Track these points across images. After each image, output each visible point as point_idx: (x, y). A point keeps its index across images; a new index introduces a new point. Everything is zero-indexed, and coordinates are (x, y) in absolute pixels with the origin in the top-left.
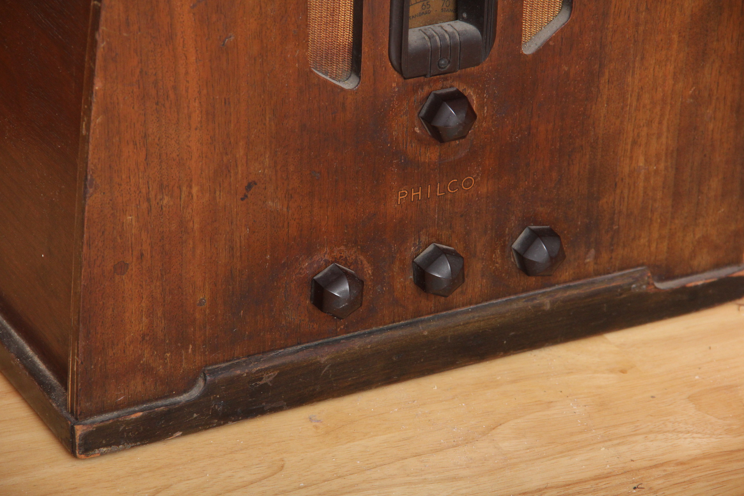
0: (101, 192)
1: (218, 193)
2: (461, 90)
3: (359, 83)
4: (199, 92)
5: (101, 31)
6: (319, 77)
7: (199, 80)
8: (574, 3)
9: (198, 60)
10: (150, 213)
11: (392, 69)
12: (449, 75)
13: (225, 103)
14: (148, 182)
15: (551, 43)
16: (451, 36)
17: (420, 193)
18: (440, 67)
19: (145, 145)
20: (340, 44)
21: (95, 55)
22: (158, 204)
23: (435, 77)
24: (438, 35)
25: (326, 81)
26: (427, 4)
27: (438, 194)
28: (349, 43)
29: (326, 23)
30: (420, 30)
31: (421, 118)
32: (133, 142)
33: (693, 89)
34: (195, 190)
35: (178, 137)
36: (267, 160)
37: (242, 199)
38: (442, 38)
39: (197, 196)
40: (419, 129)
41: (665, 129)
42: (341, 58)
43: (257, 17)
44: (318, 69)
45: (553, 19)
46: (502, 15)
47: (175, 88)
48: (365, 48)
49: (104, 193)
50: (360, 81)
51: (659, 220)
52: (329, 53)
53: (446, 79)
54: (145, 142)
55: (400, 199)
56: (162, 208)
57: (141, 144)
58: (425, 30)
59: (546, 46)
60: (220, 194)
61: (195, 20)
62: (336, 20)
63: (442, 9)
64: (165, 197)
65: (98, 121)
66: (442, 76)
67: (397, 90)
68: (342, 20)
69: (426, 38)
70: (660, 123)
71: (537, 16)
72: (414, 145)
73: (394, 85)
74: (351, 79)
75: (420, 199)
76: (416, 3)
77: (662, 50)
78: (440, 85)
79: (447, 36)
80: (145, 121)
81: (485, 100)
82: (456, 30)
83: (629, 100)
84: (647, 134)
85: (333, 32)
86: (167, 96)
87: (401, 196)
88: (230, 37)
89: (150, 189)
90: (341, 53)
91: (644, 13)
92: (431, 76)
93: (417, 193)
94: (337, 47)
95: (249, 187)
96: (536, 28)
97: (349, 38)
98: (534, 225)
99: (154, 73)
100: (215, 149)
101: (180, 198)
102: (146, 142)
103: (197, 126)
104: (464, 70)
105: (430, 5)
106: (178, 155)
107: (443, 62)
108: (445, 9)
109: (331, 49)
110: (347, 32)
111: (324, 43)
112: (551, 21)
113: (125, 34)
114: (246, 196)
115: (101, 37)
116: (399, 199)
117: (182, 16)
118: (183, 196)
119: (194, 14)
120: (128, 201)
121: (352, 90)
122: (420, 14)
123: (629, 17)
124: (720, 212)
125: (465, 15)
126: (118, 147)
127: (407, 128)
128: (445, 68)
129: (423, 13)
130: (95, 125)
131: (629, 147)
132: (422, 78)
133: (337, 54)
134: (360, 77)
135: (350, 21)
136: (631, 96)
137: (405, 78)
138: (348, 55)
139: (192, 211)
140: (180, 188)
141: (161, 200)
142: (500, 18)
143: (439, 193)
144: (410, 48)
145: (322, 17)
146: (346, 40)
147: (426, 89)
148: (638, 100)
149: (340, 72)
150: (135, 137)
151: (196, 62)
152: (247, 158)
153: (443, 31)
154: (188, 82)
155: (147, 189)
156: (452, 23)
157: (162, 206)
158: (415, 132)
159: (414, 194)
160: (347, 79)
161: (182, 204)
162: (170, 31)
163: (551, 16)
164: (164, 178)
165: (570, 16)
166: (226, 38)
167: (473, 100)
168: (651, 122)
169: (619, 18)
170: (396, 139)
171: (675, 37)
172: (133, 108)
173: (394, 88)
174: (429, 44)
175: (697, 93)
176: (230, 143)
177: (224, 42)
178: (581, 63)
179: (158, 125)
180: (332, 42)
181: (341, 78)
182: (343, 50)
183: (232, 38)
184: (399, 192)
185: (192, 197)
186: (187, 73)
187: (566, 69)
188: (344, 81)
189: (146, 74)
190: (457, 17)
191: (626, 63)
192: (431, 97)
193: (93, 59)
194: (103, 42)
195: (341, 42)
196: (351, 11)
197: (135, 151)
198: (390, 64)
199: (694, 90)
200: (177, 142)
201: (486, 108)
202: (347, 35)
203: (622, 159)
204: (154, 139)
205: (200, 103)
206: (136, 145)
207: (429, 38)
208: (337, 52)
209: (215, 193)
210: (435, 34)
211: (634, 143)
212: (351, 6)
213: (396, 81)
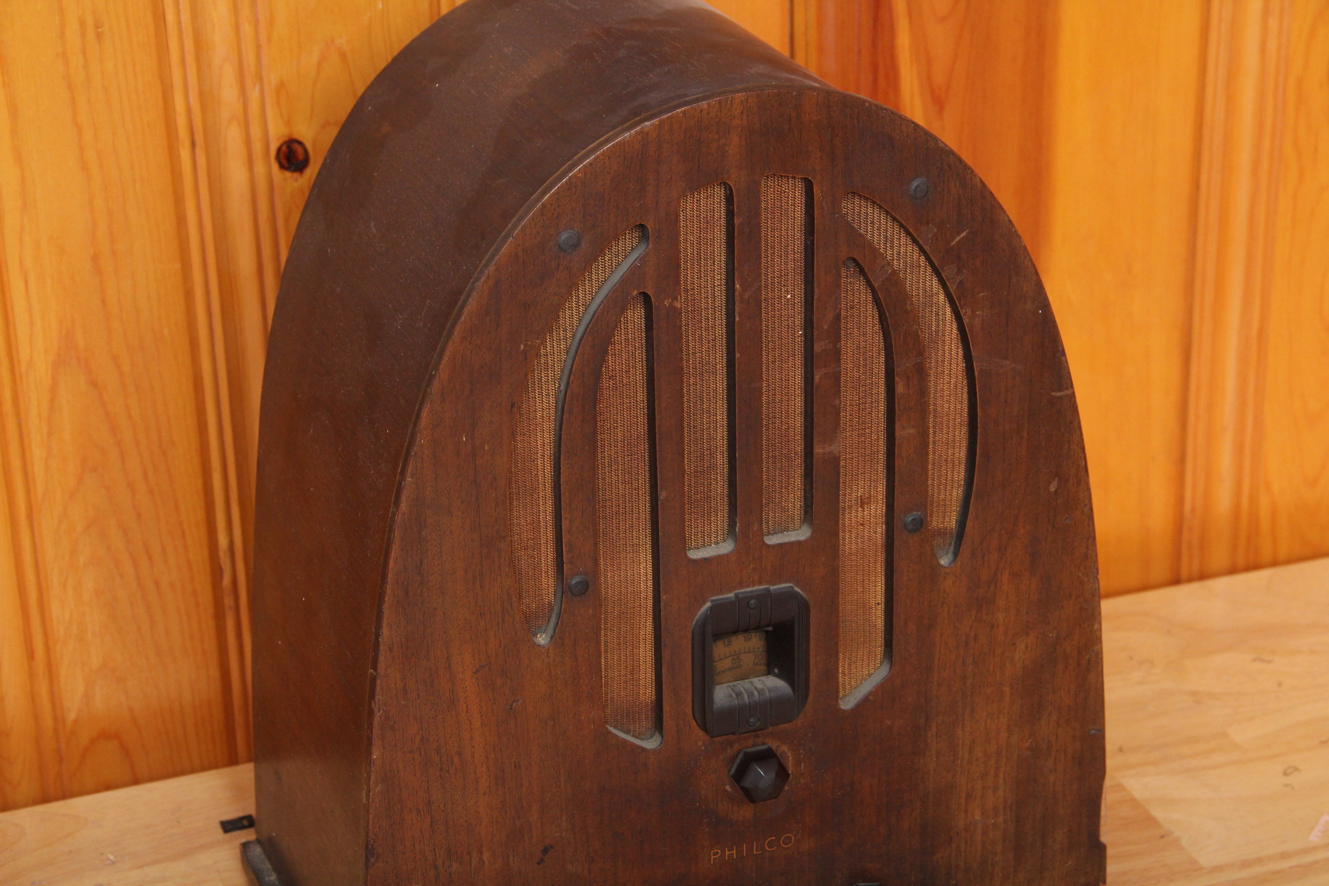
0: (384, 861)
1: (511, 858)
2: (774, 748)
3: (661, 743)
4: (487, 757)
5: (376, 700)
6: (615, 736)
7: (486, 744)
8: (893, 658)
9: (483, 725)
10: (438, 881)
11: (697, 728)
12: (760, 732)
13: (515, 767)
14: (434, 850)
15: (871, 698)
16: (761, 692)
17: (734, 852)
18: (749, 725)
19: (430, 812)
20: (642, 703)
21: (372, 724)
22: (446, 871)
23: (745, 735)
24: (746, 692)
25: (625, 742)
26: (738, 659)
27: (755, 853)
28: (651, 700)
29: (626, 682)
30: (728, 686)
31: (731, 776)
32: (417, 809)
33: (1029, 742)
34: (486, 856)
35: (465, 803)
36: (564, 823)
37: (539, 863)
38: (750, 694)
39: (489, 862)
40: (730, 787)
41: (1001, 781)
42: (644, 716)
43: (547, 680)
44: (620, 728)
45: (874, 671)
46: (815, 671)
47: (460, 754)
48: (666, 708)
49: (386, 862)
50: (663, 740)
51: (1001, 875)
52: (631, 711)
53: (757, 736)
54: (429, 809)
55: (713, 858)
56: (451, 875)
57: (425, 811)
58: (734, 686)
59: (865, 701)
60: (514, 859)
61: (478, 685)
62: (637, 678)
63: (754, 663)
64: (454, 864)
65: (379, 788)
66: (753, 733)
67: (703, 748)
68: (643, 678)
69: (734, 695)
70: (996, 776)
71: (857, 669)
72: (725, 803)
73: (700, 743)
74: (655, 737)
75: (735, 857)
76: (726, 657)
77: (993, 703)
78: (750, 742)
79: (756, 693)
80: (428, 788)
81: (802, 756)
82: (766, 686)
83: (960, 752)
84: (982, 788)
85: (633, 691)
86: (452, 762)
87: (714, 855)
88: (518, 700)
89: (437, 855)
90: (643, 711)
91: (971, 666)
92: (740, 734)
93: (731, 852)
94: (639, 705)
95: (545, 851)
96: (857, 681)
97: (651, 696)
98: (863, 882)
99: (436, 740)
100: (506, 814)
101: (471, 865)
102: (431, 809)
103: (485, 791)
104: (776, 727)
105: (740, 659)
106: (466, 821)
107: (752, 720)
108: (757, 663)
109: (633, 707)
110: (649, 690)
111: (625, 701)
112: (872, 673)
113: (403, 702)
114: (542, 860)
115: (377, 706)
116: (712, 860)
117: (464, 682)
118: (473, 862)
119: (477, 679)
120: (413, 868)
121: (654, 750)
122: (731, 669)
123: (955, 670)
124: (1067, 865)
125: (776, 671)
126: (400, 816)
127: (717, 787)
128: (754, 725)
129: (734, 667)
130: (374, 795)
131: (963, 801)
132: (731, 735)
133: (639, 712)
134: (662, 737)
135: (652, 679)
136: (962, 749)
137: (712, 737)
138: (651, 712)
139: (484, 877)
140: (469, 853)
141: (450, 866)
142: (813, 674)
143: (756, 851)
144: (715, 707)
145: (620, 676)
146: (649, 697)
147: (736, 747)
148: (970, 753)
149: (644, 730)
150: (418, 804)
151: (482, 726)
152: (542, 821)
153: (753, 687)
154: (473, 747)
155: (434, 856)
156: (763, 678)
157: (450, 873)
158: (725, 790)
159: (728, 853)
160: (652, 737)
161: (472, 871)
162: (452, 697)
163: (872, 669)
164: (452, 845)
165: (890, 670)
166: (514, 702)
167: (789, 757)
168: (986, 775)
169: (944, 671)
170: (705, 797)
171: (1007, 689)
172: (415, 776)
173: (701, 746)
174: (737, 702)
175: (1034, 745)
176: (523, 807)
177: (511, 705)
178: (905, 717)
179: (443, 791)
180: (633, 700)
181: (645, 736)
182: (645, 708)
183: (520, 701)
184: (712, 852)
185: (483, 862)
186: (472, 738)
187: (889, 723)
188: (647, 740)
189: (428, 741)
190: (769, 672)
191: (954, 716)
192: (741, 756)
193: (371, 728)
194: (379, 711)
195: (643, 700)
196: (652, 669)
197: (419, 818)
198: (694, 722)
199: (1031, 742)
200: (464, 808)
201: (803, 764)
202: (649, 693)
203: (956, 813)
204: (439, 806)
205: (488, 767)
206: (420, 812)
207: (737, 695)
208: (639, 710)
209: (508, 858)
210: (743, 691)
211: (969, 796)
212: (652, 664)
213: (703, 739)
